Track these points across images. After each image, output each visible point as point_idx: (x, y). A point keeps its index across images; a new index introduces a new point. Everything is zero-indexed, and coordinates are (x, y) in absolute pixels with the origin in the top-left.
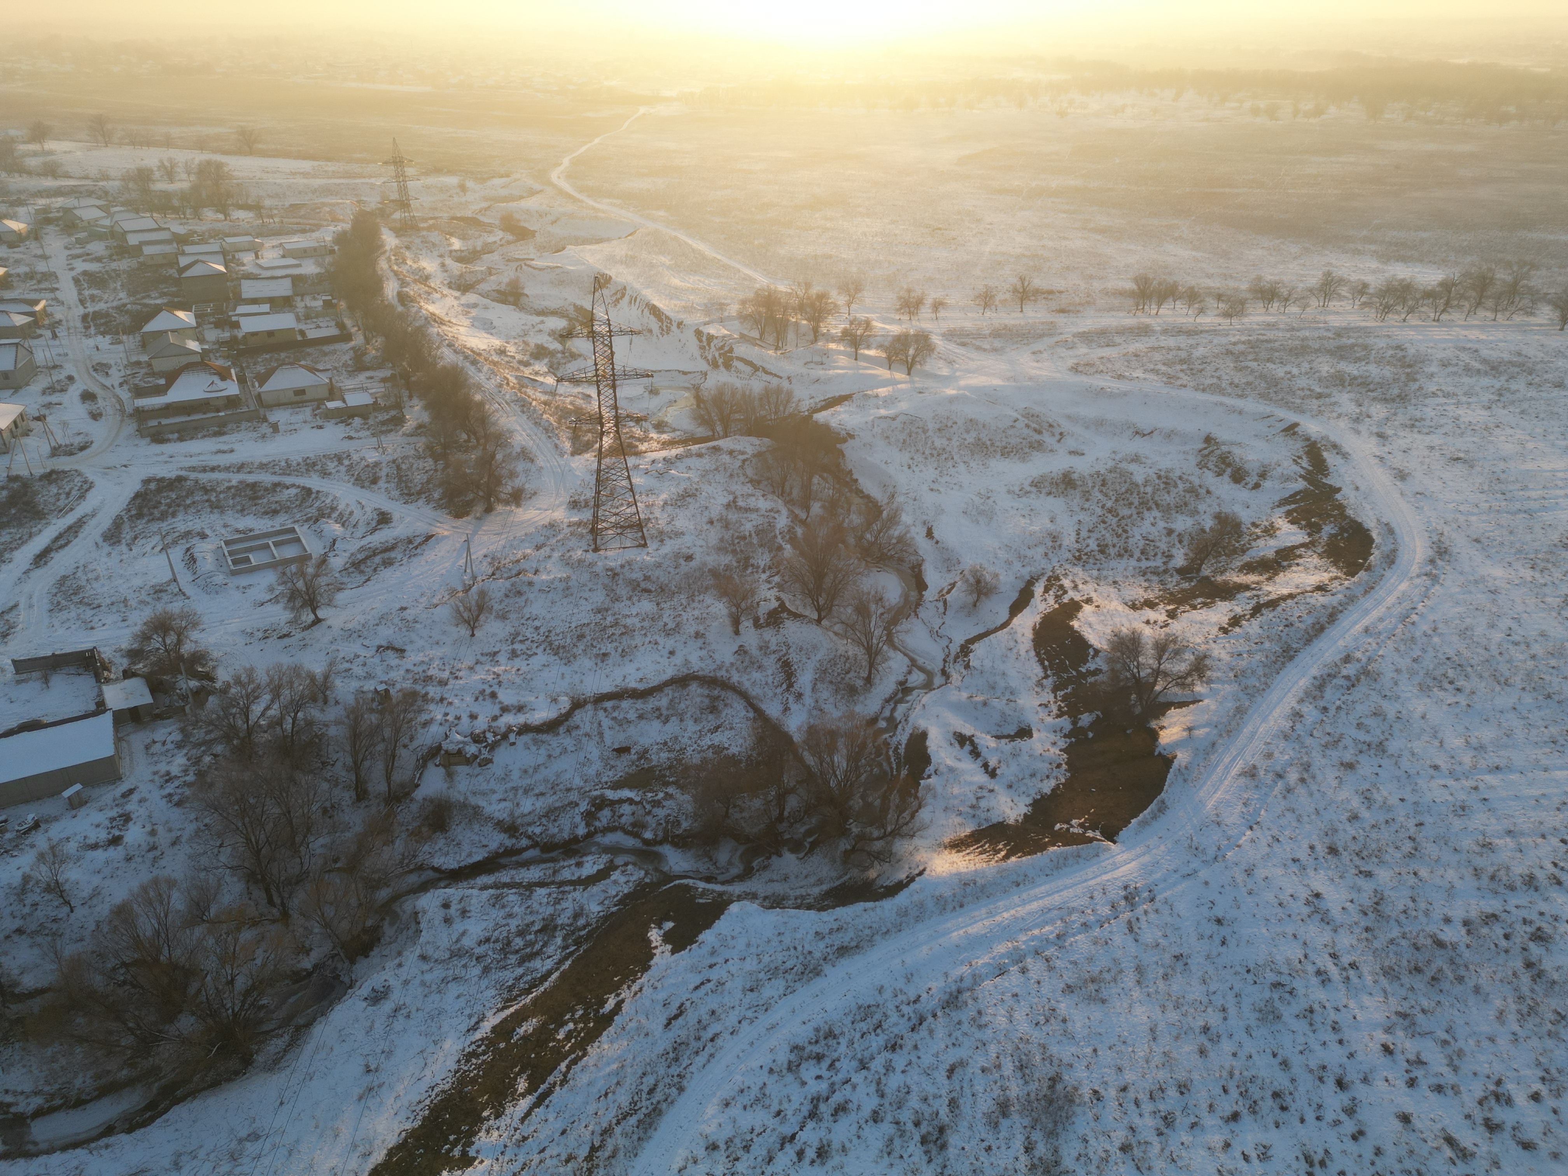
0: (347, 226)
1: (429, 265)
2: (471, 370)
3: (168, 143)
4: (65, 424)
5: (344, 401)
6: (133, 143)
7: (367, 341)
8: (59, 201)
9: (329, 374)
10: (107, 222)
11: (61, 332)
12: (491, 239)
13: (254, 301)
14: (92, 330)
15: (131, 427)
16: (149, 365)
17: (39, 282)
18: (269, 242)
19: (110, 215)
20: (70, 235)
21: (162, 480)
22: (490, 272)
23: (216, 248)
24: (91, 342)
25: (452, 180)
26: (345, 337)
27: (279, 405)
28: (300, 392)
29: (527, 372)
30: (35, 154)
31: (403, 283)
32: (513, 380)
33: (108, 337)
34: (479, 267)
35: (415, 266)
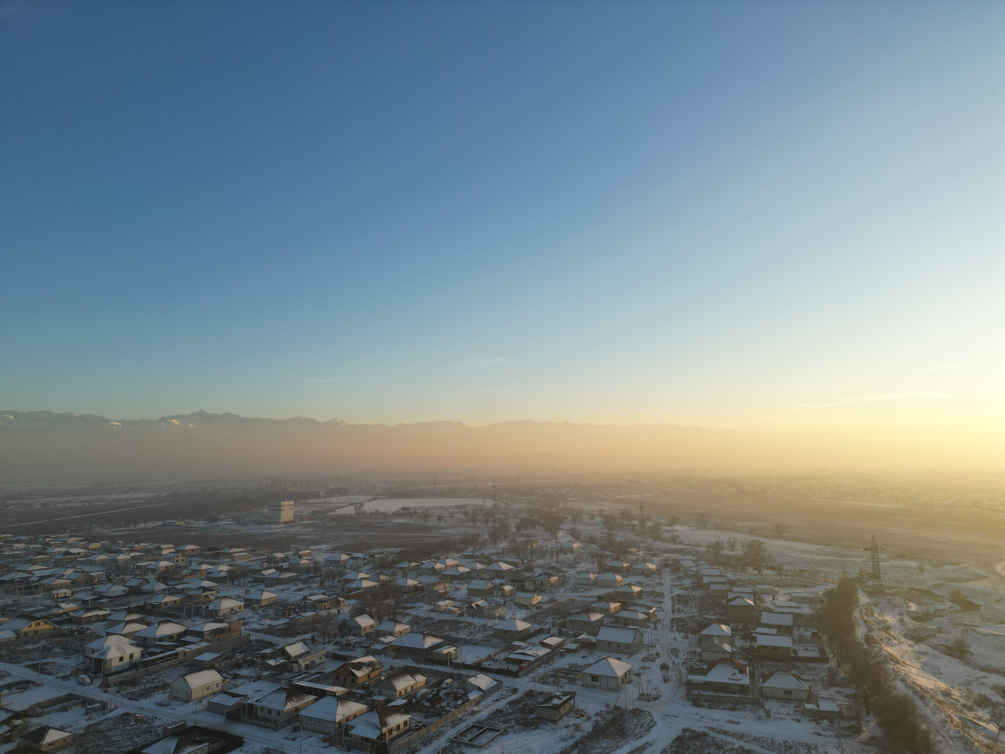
0: (834, 586)
1: (891, 619)
2: (919, 703)
3: (734, 529)
4: (649, 681)
5: (818, 705)
6: (716, 529)
7: (839, 665)
8: (674, 556)
9: (809, 683)
10: (695, 569)
11: (659, 627)
12: (942, 607)
13: (768, 626)
14: (675, 628)
15: (682, 692)
16: (700, 655)
17: (655, 597)
18: (783, 591)
19: (697, 565)
20: (675, 574)
21: (693, 732)
22: (939, 630)
23: (750, 590)
24: (673, 635)
25: (914, 564)
26: (824, 660)
27: (773, 698)
28: (788, 692)
29: (970, 715)
30: (669, 531)
31: (870, 629)
32: (956, 719)
33: (682, 634)
34: (931, 626)
35: (880, 618)
